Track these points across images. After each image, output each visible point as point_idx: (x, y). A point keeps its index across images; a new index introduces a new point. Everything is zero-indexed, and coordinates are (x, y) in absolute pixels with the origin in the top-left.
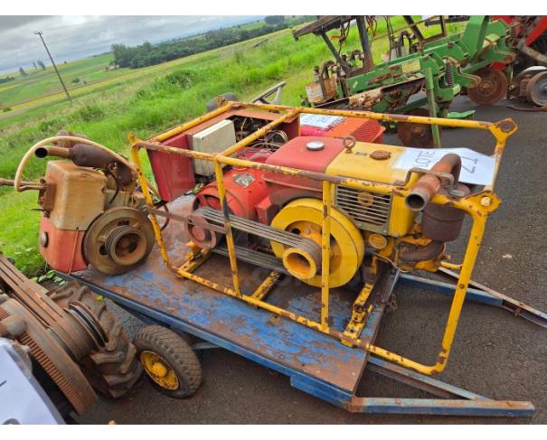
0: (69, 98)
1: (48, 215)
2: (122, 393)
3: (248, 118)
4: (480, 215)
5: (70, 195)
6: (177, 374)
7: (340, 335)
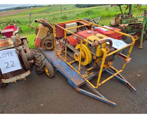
0: (62, 13)
1: (36, 35)
2: (40, 73)
3: (81, 24)
4: (105, 53)
5: (40, 31)
6: (50, 74)
7: (81, 75)
